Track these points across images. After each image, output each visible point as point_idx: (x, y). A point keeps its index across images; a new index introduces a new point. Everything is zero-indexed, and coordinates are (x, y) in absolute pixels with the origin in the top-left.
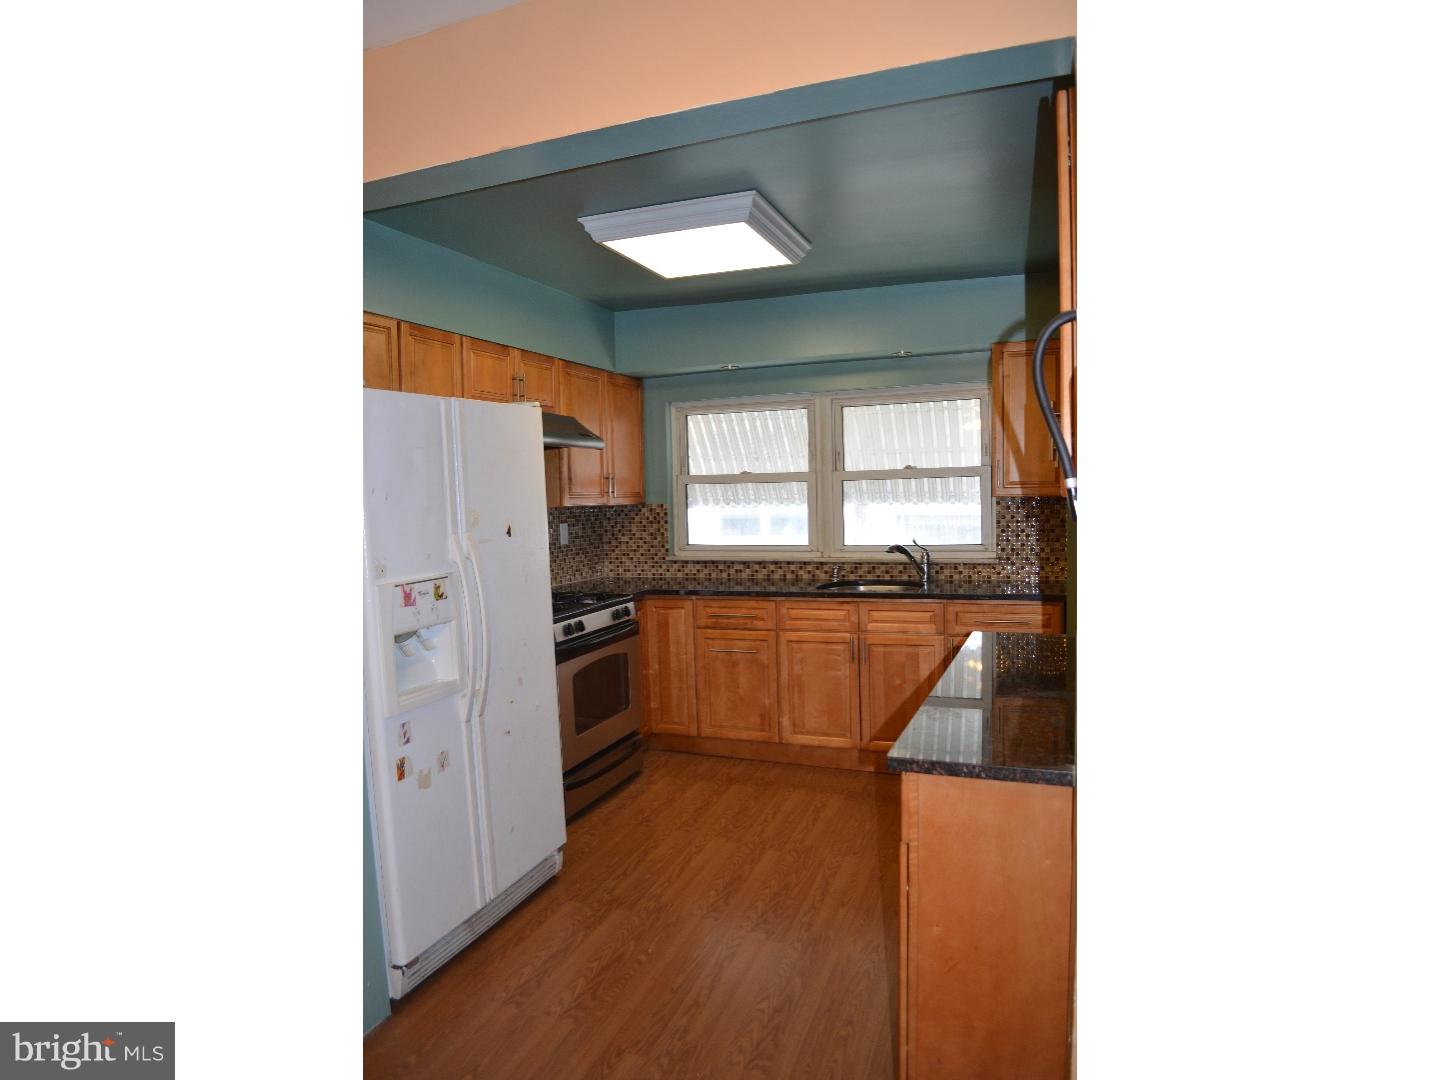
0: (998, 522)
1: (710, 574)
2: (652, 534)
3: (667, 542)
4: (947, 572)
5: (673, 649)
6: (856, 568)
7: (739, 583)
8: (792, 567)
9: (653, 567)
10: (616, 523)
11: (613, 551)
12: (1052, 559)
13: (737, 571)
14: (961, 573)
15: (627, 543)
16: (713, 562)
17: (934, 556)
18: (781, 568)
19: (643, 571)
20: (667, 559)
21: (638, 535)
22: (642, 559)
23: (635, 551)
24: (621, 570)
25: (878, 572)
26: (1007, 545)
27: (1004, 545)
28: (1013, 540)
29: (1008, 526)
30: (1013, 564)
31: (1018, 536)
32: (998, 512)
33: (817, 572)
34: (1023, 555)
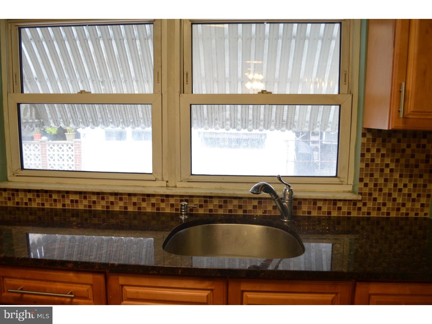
0: (363, 155)
1: (43, 204)
4: (305, 208)
6: (206, 202)
12: (414, 195)
13: (72, 201)
14: (320, 208)
16: (46, 191)
18: (121, 199)
26: (371, 181)
27: (367, 180)
28: (377, 175)
29: (373, 160)
30: (375, 199)
31: (382, 170)
32: (363, 144)
33: (163, 205)
34: (386, 191)
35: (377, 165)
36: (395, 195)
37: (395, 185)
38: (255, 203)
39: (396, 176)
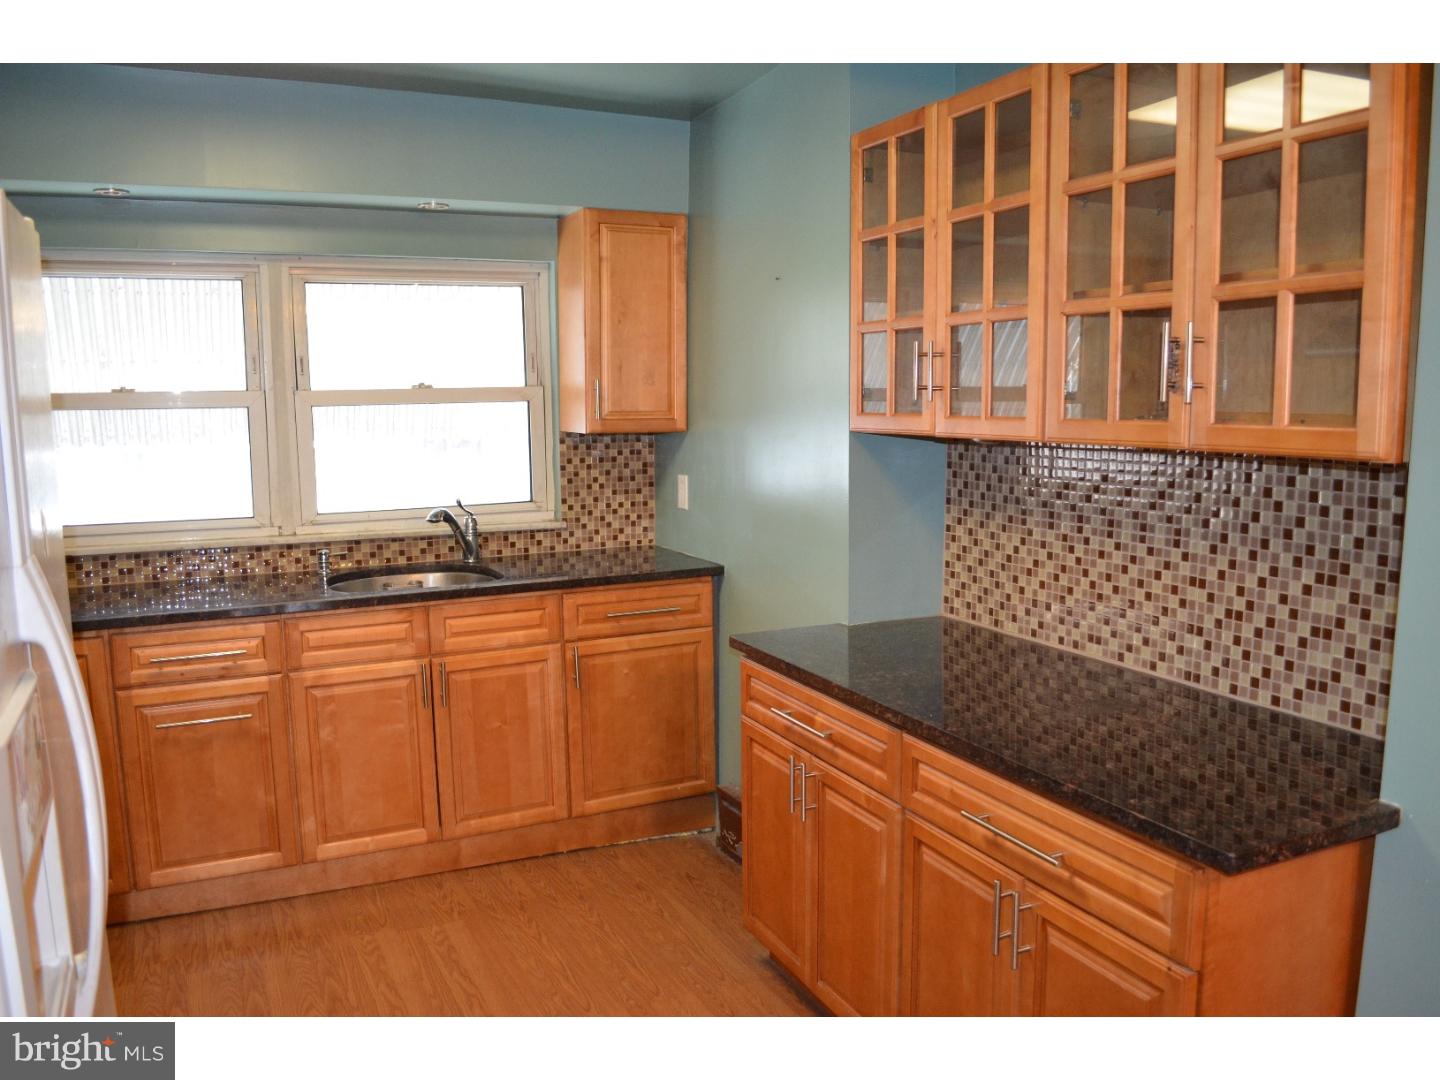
0: (563, 468)
4: (493, 546)
6: (349, 550)
7: (127, 592)
8: (235, 557)
12: (633, 517)
13: (121, 572)
14: (513, 544)
17: (482, 524)
18: (211, 559)
25: (387, 554)
26: (576, 501)
27: (571, 501)
28: (583, 493)
29: (576, 474)
30: (584, 526)
31: (589, 487)
32: (562, 454)
33: (282, 562)
34: (597, 513)
35: (583, 480)
36: (609, 518)
37: (608, 505)
38: (423, 545)
39: (608, 492)
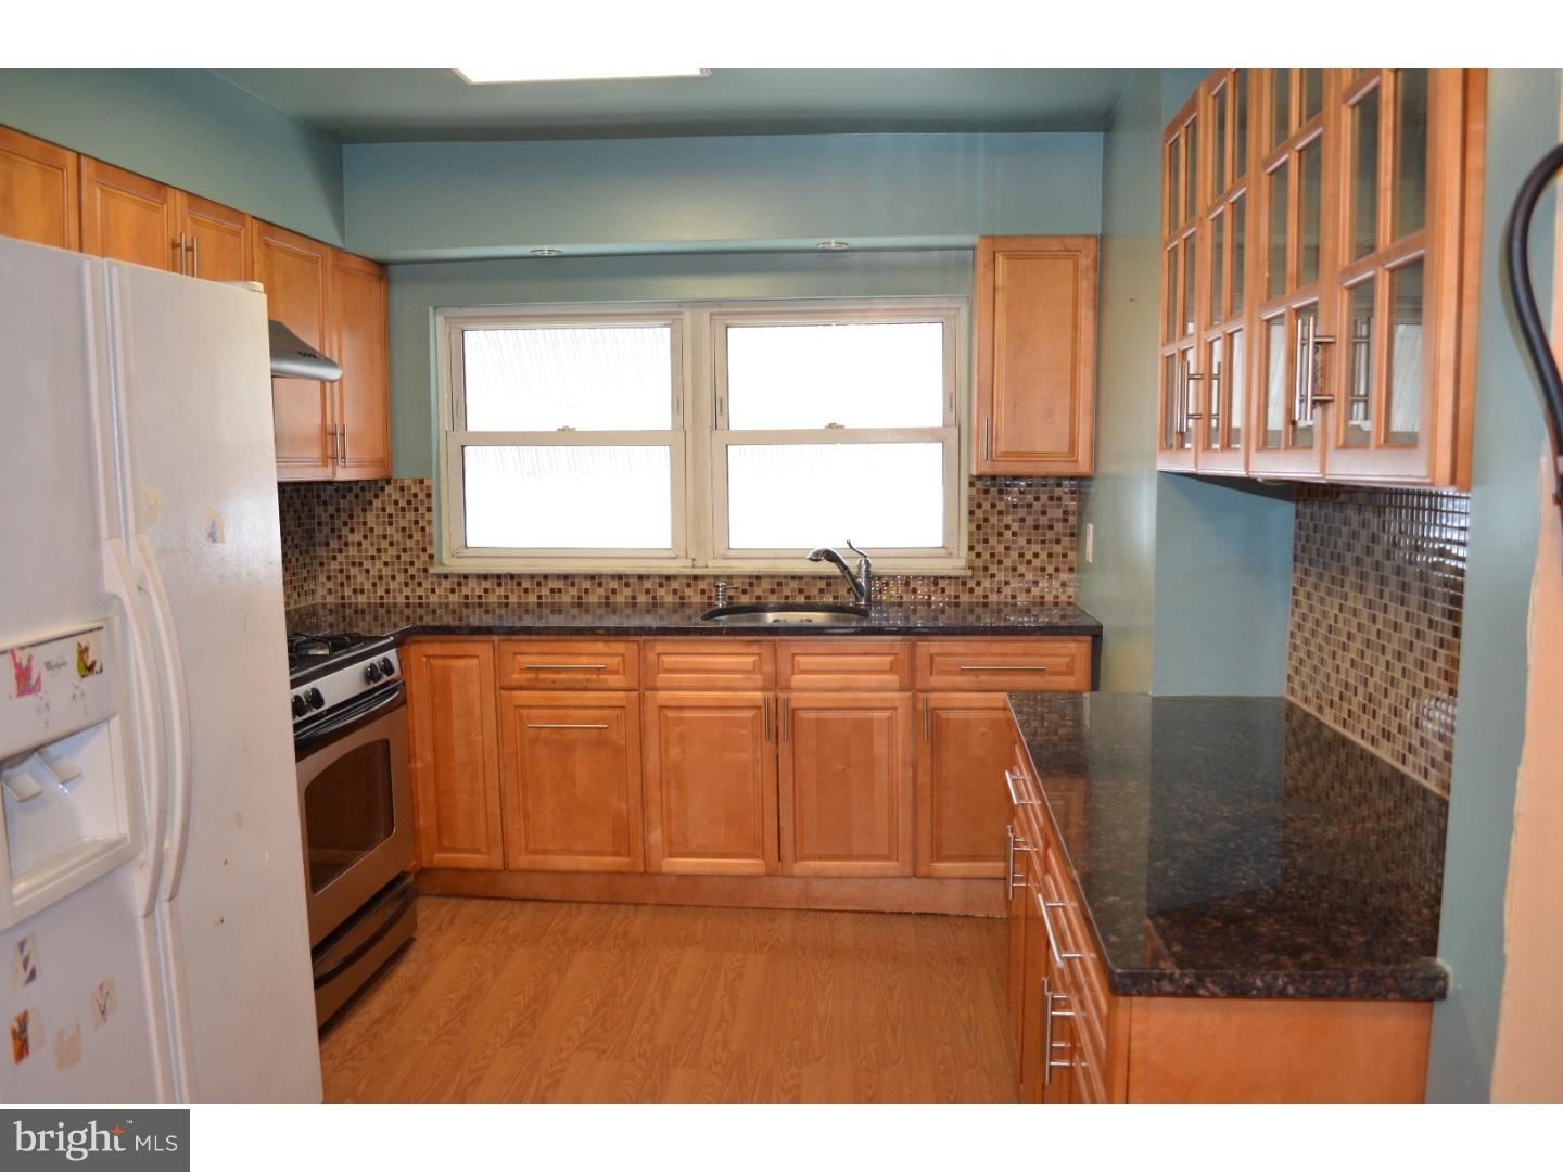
0: (971, 513)
1: (507, 597)
2: (404, 529)
3: (431, 542)
4: (895, 590)
5: (458, 726)
6: (751, 584)
7: (557, 609)
8: (647, 584)
9: (406, 584)
10: (338, 510)
11: (334, 558)
12: (1050, 569)
13: (552, 591)
14: (915, 590)
15: (360, 544)
16: (512, 577)
17: (878, 566)
18: (627, 585)
19: (387, 591)
20: (431, 571)
21: (378, 531)
22: (386, 572)
23: (373, 557)
24: (348, 592)
25: (786, 591)
26: (985, 549)
27: (979, 548)
28: (993, 541)
29: (986, 520)
30: (993, 576)
31: (1000, 534)
32: (971, 498)
33: (688, 592)
34: (1008, 563)
35: (993, 526)
36: (1022, 569)
37: (1021, 555)
38: (822, 584)
39: (1022, 541)
